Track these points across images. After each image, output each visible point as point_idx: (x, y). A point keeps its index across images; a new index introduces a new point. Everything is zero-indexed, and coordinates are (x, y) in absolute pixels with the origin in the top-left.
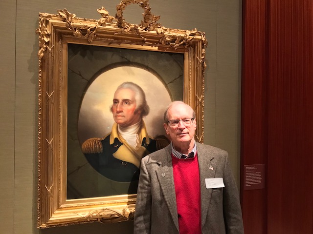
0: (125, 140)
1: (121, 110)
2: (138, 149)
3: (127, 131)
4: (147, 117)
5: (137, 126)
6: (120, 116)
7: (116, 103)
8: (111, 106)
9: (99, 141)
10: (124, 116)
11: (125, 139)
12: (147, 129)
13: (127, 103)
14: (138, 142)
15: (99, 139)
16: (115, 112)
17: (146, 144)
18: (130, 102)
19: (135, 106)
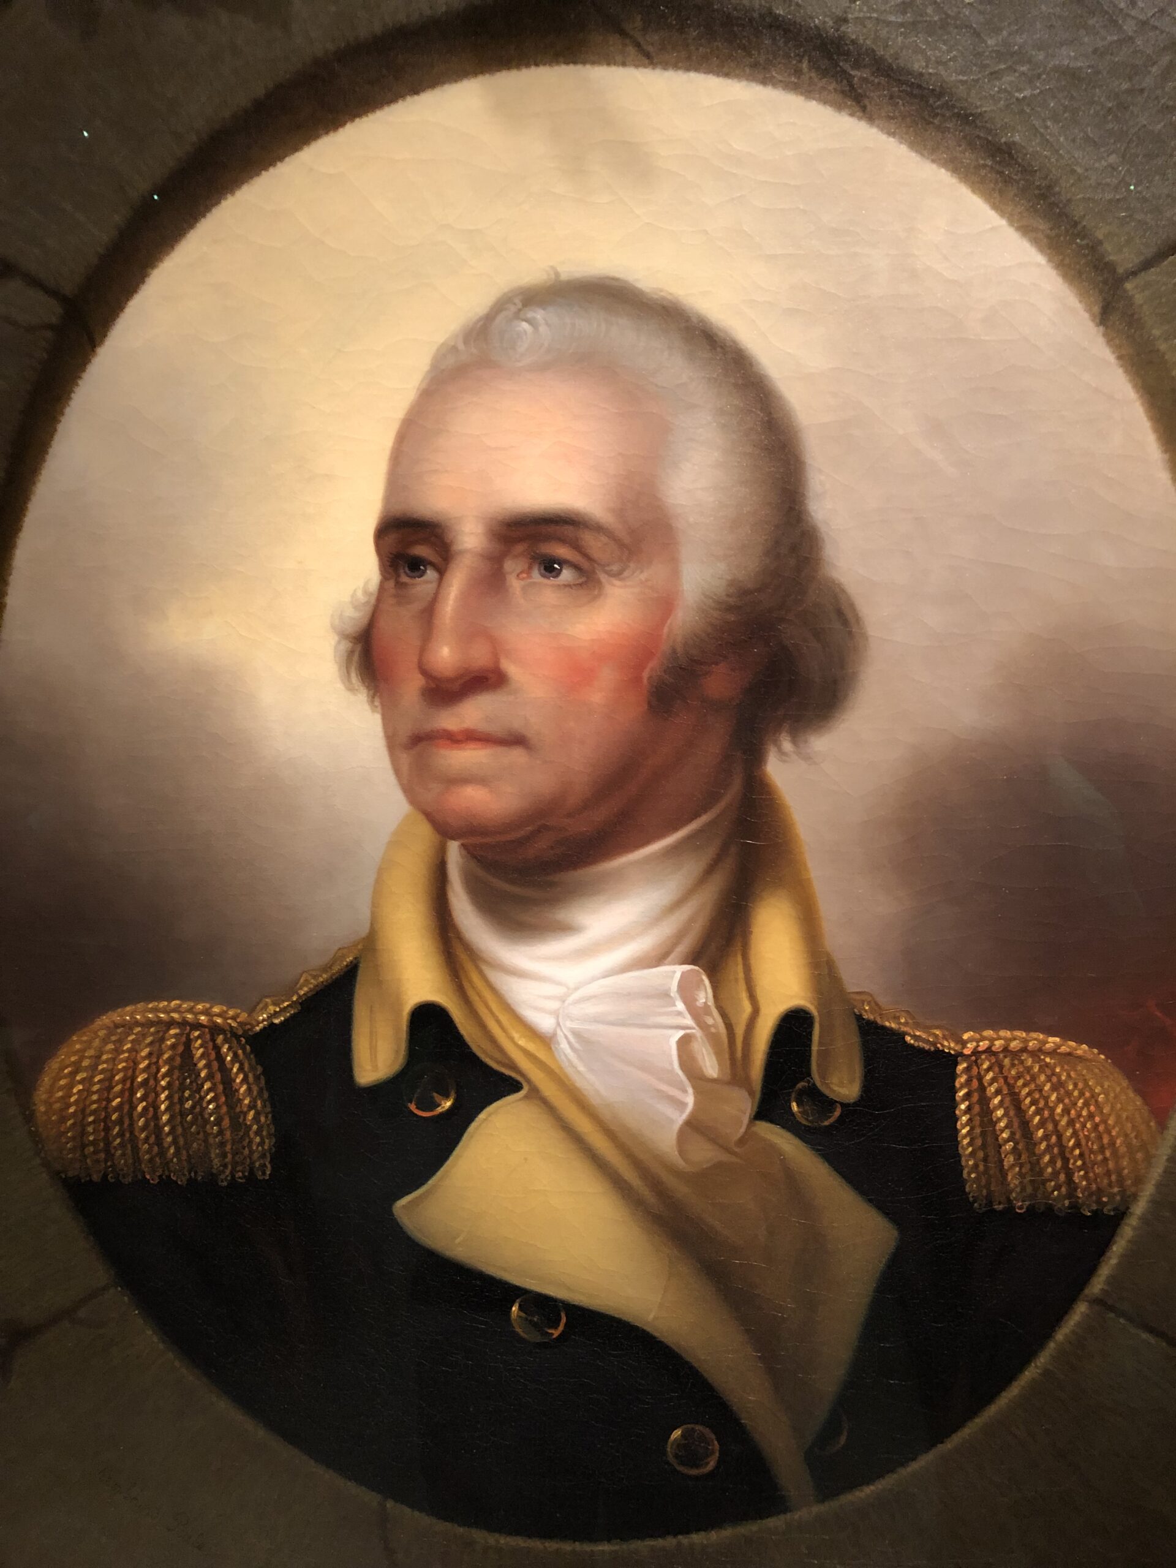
0: (546, 1041)
1: (479, 656)
2: (704, 1154)
3: (565, 929)
4: (821, 743)
5: (691, 868)
6: (471, 737)
7: (416, 566)
8: (355, 617)
9: (232, 1035)
10: (516, 740)
11: (544, 1023)
12: (829, 909)
13: (550, 567)
14: (711, 1066)
15: (219, 1013)
16: (412, 686)
17: (820, 1101)
18: (593, 543)
19: (666, 604)
